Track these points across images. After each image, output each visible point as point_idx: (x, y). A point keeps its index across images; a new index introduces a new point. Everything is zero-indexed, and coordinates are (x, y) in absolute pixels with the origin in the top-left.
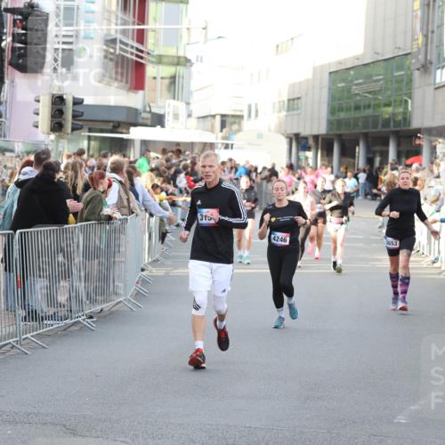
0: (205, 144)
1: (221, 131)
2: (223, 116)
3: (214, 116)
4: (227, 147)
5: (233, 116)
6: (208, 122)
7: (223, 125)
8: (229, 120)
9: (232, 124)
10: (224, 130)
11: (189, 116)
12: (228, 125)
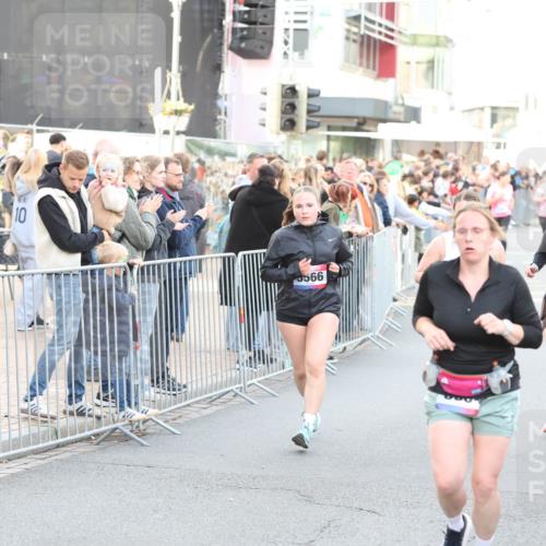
0: (472, 143)
1: (492, 126)
2: (493, 108)
3: (482, 109)
4: (498, 146)
5: (506, 108)
6: (476, 115)
7: (494, 119)
8: (500, 113)
9: (505, 118)
10: (495, 126)
11: (452, 109)
12: (499, 119)
